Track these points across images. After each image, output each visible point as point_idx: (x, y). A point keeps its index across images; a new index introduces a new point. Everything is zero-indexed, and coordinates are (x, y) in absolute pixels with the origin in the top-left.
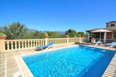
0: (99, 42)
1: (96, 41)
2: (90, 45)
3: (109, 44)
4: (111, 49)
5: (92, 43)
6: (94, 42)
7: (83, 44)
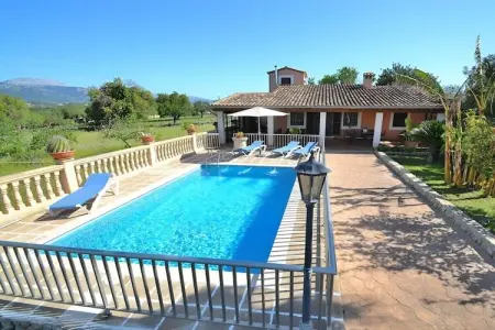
0: (258, 145)
1: (249, 143)
2: (236, 160)
3: (281, 150)
4: (288, 166)
5: (240, 150)
6: (244, 146)
7: (214, 158)
